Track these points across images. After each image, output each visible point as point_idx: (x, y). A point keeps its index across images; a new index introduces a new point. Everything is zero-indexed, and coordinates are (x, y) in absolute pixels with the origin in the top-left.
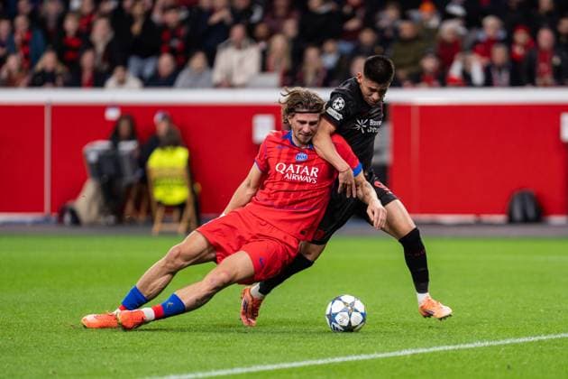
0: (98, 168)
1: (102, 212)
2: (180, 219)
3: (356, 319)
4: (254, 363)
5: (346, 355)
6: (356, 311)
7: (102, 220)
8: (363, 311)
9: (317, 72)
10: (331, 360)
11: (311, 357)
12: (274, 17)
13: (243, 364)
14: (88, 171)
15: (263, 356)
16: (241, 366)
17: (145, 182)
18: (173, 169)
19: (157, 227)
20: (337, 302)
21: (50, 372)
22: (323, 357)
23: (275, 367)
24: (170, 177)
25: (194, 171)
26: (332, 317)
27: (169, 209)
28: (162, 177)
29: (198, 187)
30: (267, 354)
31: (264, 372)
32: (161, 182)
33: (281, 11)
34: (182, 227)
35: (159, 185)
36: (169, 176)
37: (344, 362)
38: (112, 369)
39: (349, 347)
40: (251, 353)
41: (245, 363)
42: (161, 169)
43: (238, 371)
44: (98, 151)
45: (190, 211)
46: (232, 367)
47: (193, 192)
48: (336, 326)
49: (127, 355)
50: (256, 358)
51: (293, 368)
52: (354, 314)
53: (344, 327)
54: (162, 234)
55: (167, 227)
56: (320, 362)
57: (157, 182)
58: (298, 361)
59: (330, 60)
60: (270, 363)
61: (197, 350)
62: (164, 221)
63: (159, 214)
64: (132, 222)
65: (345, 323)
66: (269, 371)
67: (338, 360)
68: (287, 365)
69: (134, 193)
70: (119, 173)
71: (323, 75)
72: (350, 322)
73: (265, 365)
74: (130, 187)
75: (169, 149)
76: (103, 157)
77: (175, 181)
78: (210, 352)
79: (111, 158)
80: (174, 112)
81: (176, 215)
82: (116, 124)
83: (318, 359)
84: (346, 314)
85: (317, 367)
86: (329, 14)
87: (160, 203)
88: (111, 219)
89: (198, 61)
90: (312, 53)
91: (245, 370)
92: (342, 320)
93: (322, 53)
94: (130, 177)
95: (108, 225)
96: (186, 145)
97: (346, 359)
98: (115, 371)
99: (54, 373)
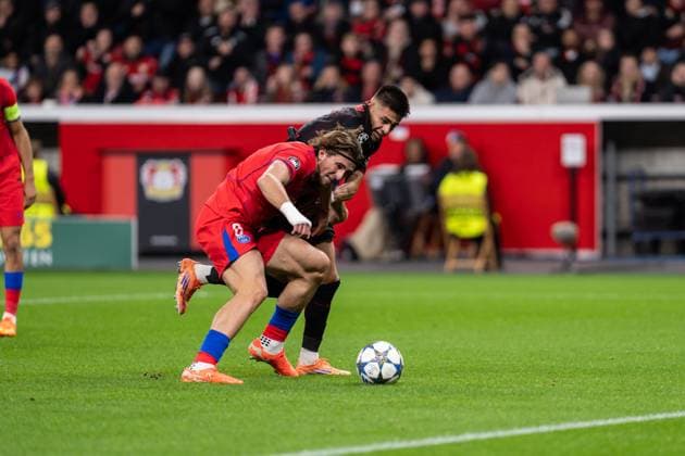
0: (383, 196)
1: (387, 246)
2: (476, 255)
3: (388, 371)
4: (564, 420)
5: (670, 411)
6: (389, 361)
7: (386, 255)
8: (398, 363)
9: (635, 86)
10: (652, 417)
11: (628, 413)
12: (585, 22)
13: (551, 421)
14: (371, 198)
15: (574, 413)
16: (548, 424)
17: (436, 212)
18: (469, 196)
19: (451, 263)
20: (368, 349)
21: (328, 430)
22: (643, 413)
23: (587, 424)
24: (466, 206)
25: (493, 199)
26: (361, 366)
27: (465, 242)
28: (456, 206)
29: (498, 218)
30: (578, 410)
31: (575, 430)
32: (456, 212)
33: (593, 16)
34: (479, 264)
35: (452, 215)
36: (464, 206)
37: (667, 420)
38: (399, 427)
39: (672, 402)
40: (559, 409)
41: (552, 420)
42: (455, 197)
43: (544, 429)
44: (382, 176)
45: (488, 245)
46: (538, 425)
47: (492, 223)
48: (366, 377)
49: (416, 411)
50: (565, 414)
51: (609, 426)
52: (386, 365)
53: (373, 379)
54: (458, 271)
55: (463, 264)
56: (639, 419)
57: (449, 213)
58: (614, 417)
59: (650, 72)
60: (581, 420)
61: (496, 404)
62: (460, 256)
63: (453, 248)
64: (422, 258)
65: (376, 375)
66: (581, 429)
67: (660, 416)
68: (601, 423)
69: (423, 224)
70: (406, 201)
71: (642, 88)
72: (380, 374)
73: (577, 422)
74: (419, 217)
75: (464, 174)
76: (389, 183)
77: (472, 211)
78: (512, 407)
79: (398, 184)
80: (470, 131)
81: (471, 250)
82: (402, 145)
83: (637, 415)
84: (376, 365)
85: (636, 424)
86: (649, 19)
87: (454, 236)
88: (397, 254)
89: (499, 73)
90: (628, 64)
91: (553, 428)
92: (372, 370)
93: (640, 62)
94: (420, 205)
95: (393, 262)
96: (484, 169)
97: (670, 415)
98: (403, 429)
99: (332, 430)
